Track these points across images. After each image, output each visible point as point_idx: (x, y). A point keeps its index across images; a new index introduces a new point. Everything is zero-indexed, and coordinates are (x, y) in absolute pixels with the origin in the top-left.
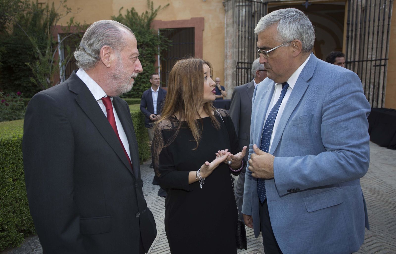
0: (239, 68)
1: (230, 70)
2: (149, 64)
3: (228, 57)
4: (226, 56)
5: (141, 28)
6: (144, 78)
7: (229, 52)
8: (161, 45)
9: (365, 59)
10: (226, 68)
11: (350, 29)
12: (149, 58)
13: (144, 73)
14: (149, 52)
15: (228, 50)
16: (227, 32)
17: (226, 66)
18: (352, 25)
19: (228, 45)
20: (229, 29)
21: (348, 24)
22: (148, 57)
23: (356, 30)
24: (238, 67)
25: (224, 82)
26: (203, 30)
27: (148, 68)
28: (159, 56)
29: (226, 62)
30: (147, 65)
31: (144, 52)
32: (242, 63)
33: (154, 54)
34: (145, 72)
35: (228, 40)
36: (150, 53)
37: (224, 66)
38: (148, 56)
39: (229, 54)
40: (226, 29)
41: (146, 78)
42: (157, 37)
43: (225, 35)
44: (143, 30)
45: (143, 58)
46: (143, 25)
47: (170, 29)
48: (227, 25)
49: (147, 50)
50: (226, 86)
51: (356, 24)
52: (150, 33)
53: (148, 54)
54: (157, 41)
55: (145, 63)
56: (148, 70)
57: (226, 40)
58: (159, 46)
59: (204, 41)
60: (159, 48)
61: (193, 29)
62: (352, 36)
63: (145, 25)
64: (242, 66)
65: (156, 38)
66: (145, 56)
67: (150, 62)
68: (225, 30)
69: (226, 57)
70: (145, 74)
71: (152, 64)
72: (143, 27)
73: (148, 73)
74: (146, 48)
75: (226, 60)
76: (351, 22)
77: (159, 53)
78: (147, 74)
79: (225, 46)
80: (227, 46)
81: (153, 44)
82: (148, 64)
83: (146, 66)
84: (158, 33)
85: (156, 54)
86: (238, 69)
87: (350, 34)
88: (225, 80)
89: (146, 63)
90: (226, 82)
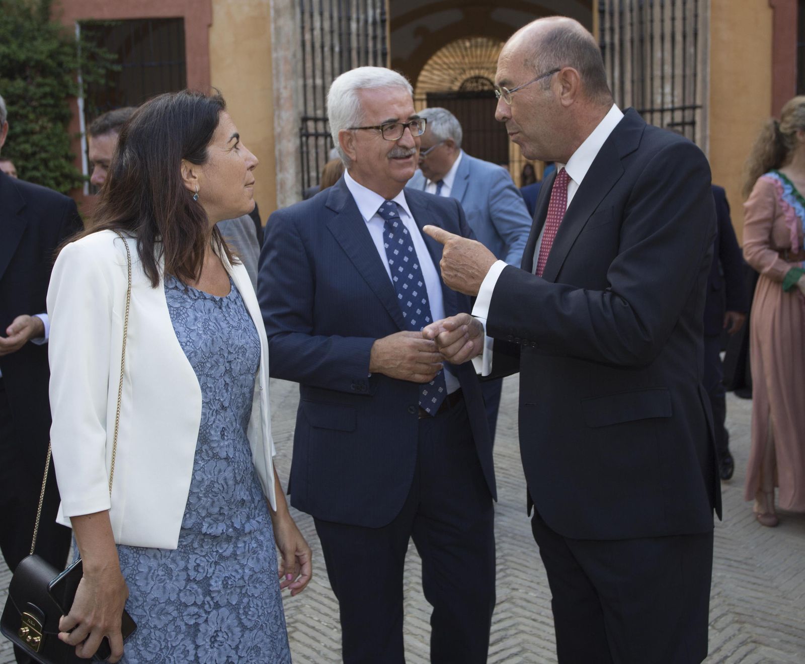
0: (308, 136)
1: (289, 141)
2: (50, 125)
3: (282, 101)
4: (278, 99)
5: (20, 20)
6: (35, 168)
7: (285, 88)
8: (86, 71)
9: (648, 107)
10: (279, 135)
11: (607, 25)
12: (49, 109)
13: (34, 154)
14: (47, 89)
15: (283, 84)
16: (278, 30)
17: (278, 130)
18: (612, 14)
19: (282, 68)
20: (281, 22)
21: (602, 12)
22: (46, 106)
23: (622, 28)
24: (304, 131)
25: (276, 175)
26: (210, 25)
27: (48, 138)
28: (81, 103)
29: (279, 117)
30: (43, 128)
31: (32, 89)
32: (316, 120)
33: (63, 95)
34: (37, 149)
35: (281, 53)
36: (52, 95)
37: (273, 129)
38: (44, 102)
39: (285, 94)
40: (275, 21)
41: (42, 168)
42: (73, 45)
43: (273, 40)
44: (27, 25)
45: (29, 108)
46: (29, 10)
47: (113, 20)
48: (278, 12)
49: (39, 85)
50: (282, 187)
51: (621, 14)
52: (50, 35)
53: (45, 96)
54: (70, 59)
55: (37, 122)
56: (45, 142)
57: (274, 55)
58: (79, 71)
59: (213, 58)
60: (80, 79)
61: (177, 23)
62: (612, 44)
63: (35, 8)
64: (316, 129)
65: (67, 49)
66: (34, 103)
67: (54, 120)
68: (272, 26)
69: (277, 103)
70: (38, 157)
71: (60, 125)
72: (27, 14)
73: (46, 151)
74: (39, 79)
75: (277, 113)
76: (607, 8)
77: (81, 92)
78: (44, 155)
79: (274, 72)
80: (278, 73)
81: (60, 64)
82: (45, 124)
83: (40, 132)
84: (74, 34)
85: (72, 98)
86: (304, 139)
87: (607, 39)
88: (278, 168)
89: (40, 123)
90: (280, 176)
